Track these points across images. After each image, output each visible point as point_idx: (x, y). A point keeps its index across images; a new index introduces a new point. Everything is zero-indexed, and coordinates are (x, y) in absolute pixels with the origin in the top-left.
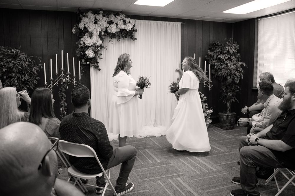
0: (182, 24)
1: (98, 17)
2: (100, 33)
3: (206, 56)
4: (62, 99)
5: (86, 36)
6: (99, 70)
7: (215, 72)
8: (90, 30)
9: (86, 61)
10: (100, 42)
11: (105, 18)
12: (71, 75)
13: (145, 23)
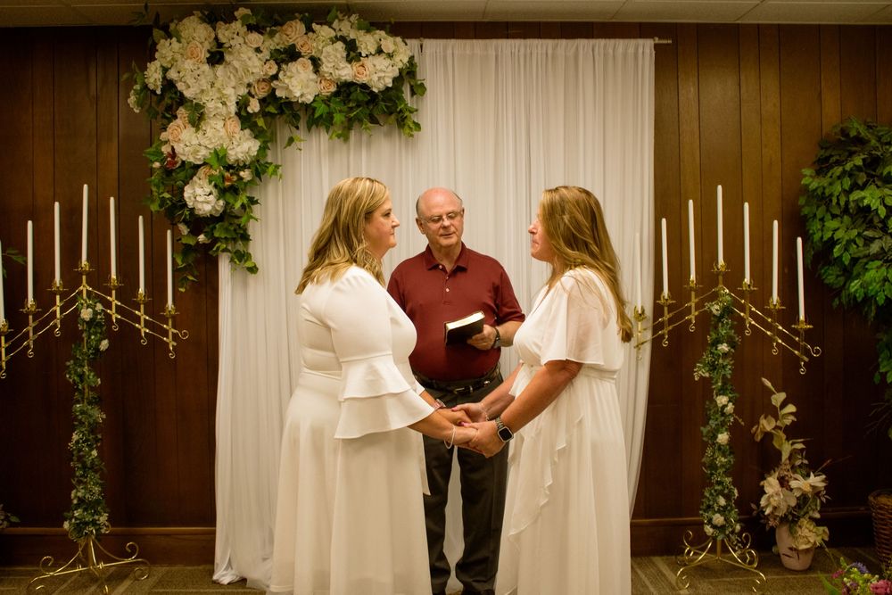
0: (656, 46)
1: (224, 33)
2: (242, 105)
3: (802, 201)
4: (82, 392)
5: (179, 121)
6: (253, 270)
7: (842, 279)
8: (187, 94)
9: (195, 232)
10: (244, 147)
11: (255, 38)
12: (127, 290)
13: (468, 52)
